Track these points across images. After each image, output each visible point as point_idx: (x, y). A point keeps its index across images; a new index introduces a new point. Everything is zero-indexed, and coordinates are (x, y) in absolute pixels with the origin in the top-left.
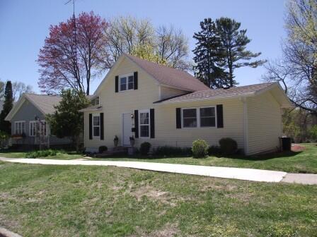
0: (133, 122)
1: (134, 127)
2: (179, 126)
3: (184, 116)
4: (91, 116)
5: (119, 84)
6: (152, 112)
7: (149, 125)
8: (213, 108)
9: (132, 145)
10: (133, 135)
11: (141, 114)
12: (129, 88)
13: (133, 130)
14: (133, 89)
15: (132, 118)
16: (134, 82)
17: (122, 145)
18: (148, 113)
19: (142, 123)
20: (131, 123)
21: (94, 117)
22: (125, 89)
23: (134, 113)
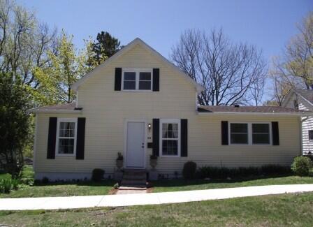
0: (151, 134)
1: (151, 141)
2: (225, 142)
3: (231, 131)
4: (53, 121)
5: (122, 81)
6: (184, 123)
7: (179, 139)
8: (268, 125)
9: (153, 167)
10: (150, 151)
11: (163, 124)
12: (140, 88)
13: (149, 145)
14: (151, 91)
15: (150, 128)
16: (152, 81)
17: (125, 167)
18: (177, 125)
19: (166, 137)
20: (146, 136)
21: (62, 124)
22: (134, 88)
23: (151, 122)
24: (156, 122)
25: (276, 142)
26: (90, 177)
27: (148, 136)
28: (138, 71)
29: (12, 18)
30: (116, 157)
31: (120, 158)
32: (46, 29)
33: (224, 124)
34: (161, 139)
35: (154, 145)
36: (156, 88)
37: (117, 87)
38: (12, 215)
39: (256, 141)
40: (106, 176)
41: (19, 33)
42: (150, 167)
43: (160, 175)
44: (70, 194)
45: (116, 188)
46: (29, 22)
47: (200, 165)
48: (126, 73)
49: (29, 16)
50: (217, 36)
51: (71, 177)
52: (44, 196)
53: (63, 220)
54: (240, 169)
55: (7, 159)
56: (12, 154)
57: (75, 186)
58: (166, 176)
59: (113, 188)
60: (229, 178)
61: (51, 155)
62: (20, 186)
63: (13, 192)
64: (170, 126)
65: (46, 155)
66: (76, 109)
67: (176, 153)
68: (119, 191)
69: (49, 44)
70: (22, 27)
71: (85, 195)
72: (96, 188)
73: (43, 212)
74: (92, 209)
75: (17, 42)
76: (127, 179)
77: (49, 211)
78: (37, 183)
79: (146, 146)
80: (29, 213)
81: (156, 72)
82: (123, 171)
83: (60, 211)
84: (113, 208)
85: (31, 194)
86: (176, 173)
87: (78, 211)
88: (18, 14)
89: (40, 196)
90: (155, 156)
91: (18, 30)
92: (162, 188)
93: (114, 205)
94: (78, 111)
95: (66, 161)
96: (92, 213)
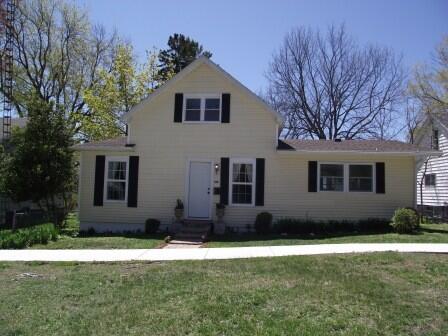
0: (218, 178)
1: (218, 185)
2: (312, 187)
4: (100, 160)
5: (184, 109)
6: (261, 163)
7: (253, 184)
8: (370, 167)
9: (220, 217)
10: (217, 199)
11: (234, 165)
12: (206, 119)
13: (217, 191)
14: (219, 122)
15: (217, 170)
16: (221, 109)
17: (186, 217)
18: (251, 165)
19: (237, 181)
20: (213, 179)
21: (111, 163)
22: (198, 118)
23: (219, 162)
24: (225, 162)
25: (381, 189)
26: (143, 228)
27: (215, 180)
28: (203, 97)
29: (58, 20)
30: (176, 205)
31: (180, 206)
32: (102, 32)
33: (312, 165)
34: (231, 183)
35: (222, 191)
36: (226, 119)
37: (178, 118)
38: (44, 266)
39: (353, 187)
40: (161, 227)
41: (67, 39)
42: (216, 218)
43: (228, 228)
44: (113, 247)
45: (167, 242)
46: (80, 24)
47: (277, 217)
48: (188, 101)
49: (79, 16)
50: (337, 36)
51: (121, 228)
52: (84, 248)
53: (94, 272)
54: (331, 222)
55: (48, 206)
56: (53, 200)
57: (121, 238)
58: (235, 230)
59: (163, 241)
60: (312, 234)
61: (98, 201)
62: (59, 237)
63: (51, 243)
64: (243, 167)
65: (92, 201)
66: (127, 146)
67: (249, 201)
68: (169, 245)
69: (107, 53)
70: (71, 32)
71: (128, 248)
72: (144, 241)
73: (76, 263)
74: (128, 263)
75: (65, 51)
76: (183, 232)
77: (83, 263)
78: (82, 234)
79: (212, 192)
80: (62, 264)
81: (226, 98)
82: (182, 222)
83: (95, 263)
84: (150, 262)
85: (70, 245)
86: (248, 227)
87: (113, 263)
88: (65, 14)
89: (79, 248)
90: (222, 205)
91: (65, 36)
92: (218, 243)
93: (152, 259)
94: (130, 148)
95: (116, 208)
96: (127, 266)
